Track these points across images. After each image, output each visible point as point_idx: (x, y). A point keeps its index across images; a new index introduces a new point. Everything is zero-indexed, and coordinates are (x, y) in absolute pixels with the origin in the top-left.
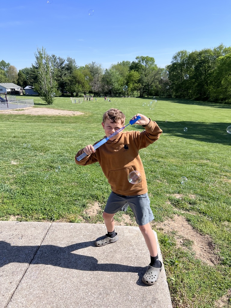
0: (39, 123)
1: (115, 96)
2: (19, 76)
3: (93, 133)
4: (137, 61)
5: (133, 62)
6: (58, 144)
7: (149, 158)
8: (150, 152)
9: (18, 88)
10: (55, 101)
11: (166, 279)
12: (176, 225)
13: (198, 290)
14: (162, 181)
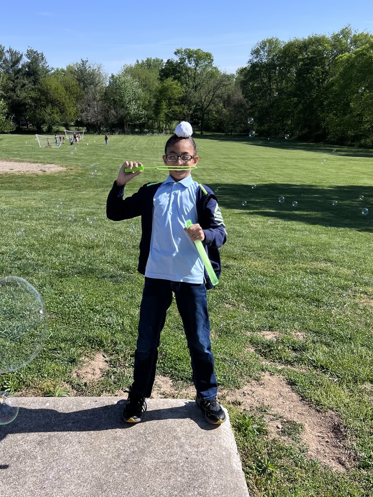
1: (133, 133)
3: (87, 210)
4: (176, 59)
5: (168, 61)
6: (10, 234)
12: (267, 393)
14: (235, 305)
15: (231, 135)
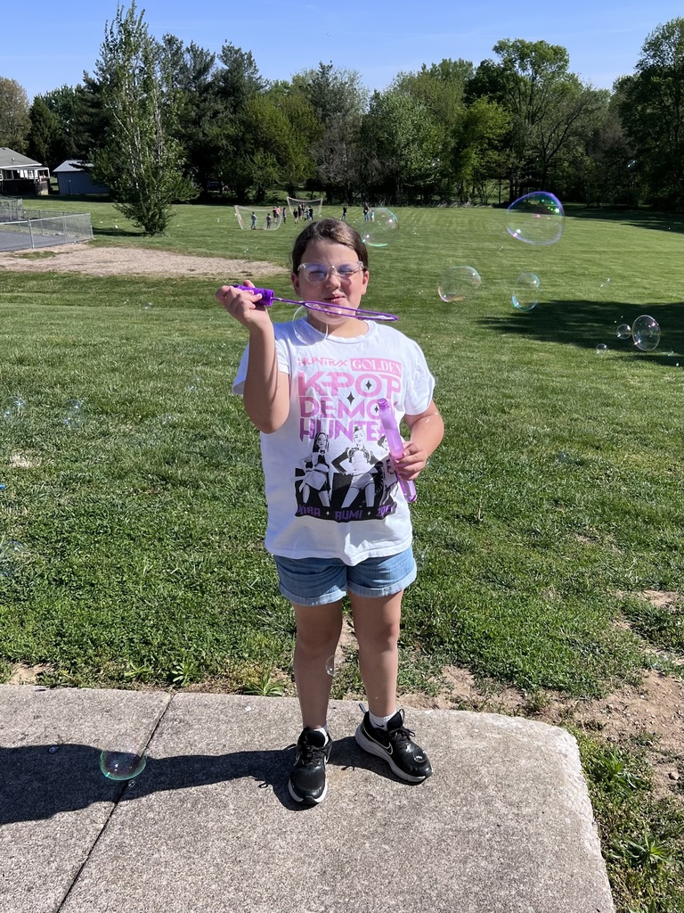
0: (112, 309)
1: (413, 202)
4: (497, 60)
5: (482, 63)
7: (546, 450)
8: (549, 425)
9: (28, 169)
10: (174, 219)
12: (652, 710)
14: (595, 539)
15: (598, 207)
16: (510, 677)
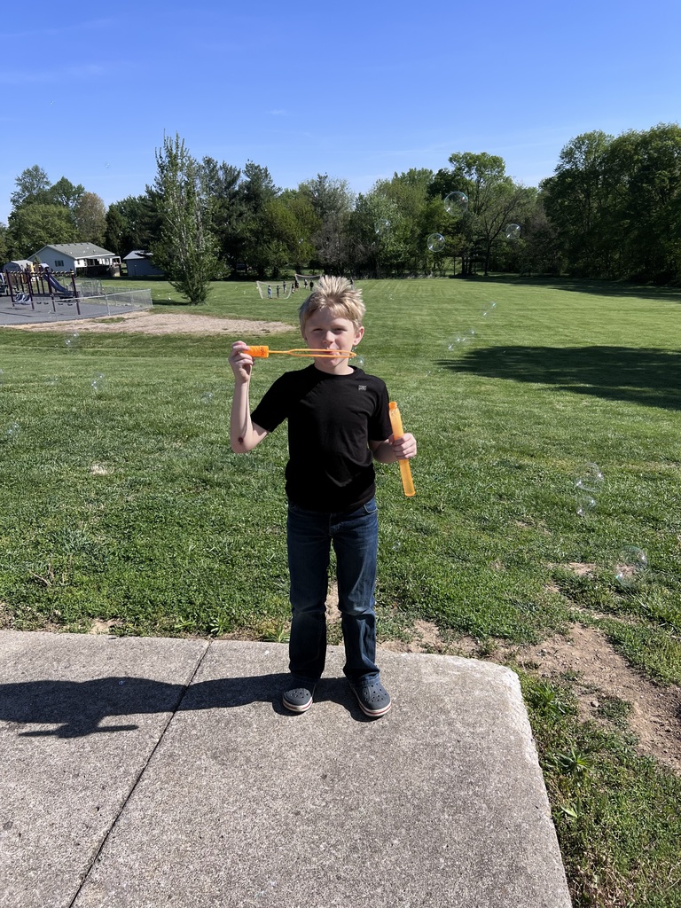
0: (167, 359)
1: (389, 276)
2: (109, 224)
4: (451, 168)
5: (440, 171)
7: (493, 458)
8: (494, 439)
9: (105, 258)
10: (212, 292)
11: (549, 813)
12: (576, 654)
13: (647, 848)
14: (531, 524)
15: (530, 276)
16: (466, 629)
